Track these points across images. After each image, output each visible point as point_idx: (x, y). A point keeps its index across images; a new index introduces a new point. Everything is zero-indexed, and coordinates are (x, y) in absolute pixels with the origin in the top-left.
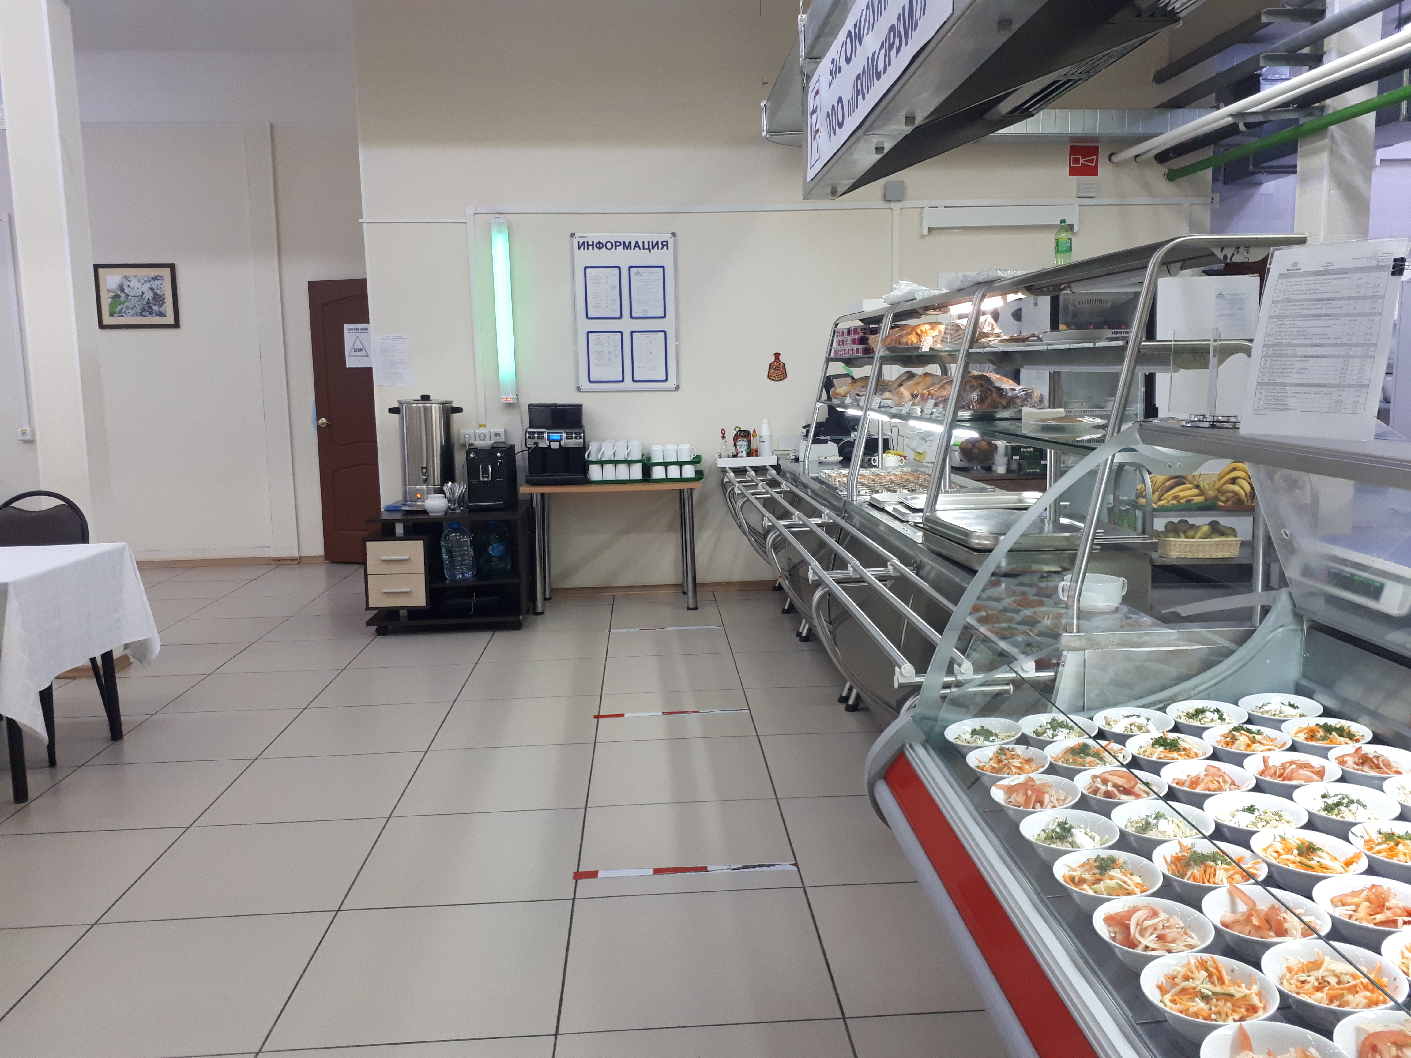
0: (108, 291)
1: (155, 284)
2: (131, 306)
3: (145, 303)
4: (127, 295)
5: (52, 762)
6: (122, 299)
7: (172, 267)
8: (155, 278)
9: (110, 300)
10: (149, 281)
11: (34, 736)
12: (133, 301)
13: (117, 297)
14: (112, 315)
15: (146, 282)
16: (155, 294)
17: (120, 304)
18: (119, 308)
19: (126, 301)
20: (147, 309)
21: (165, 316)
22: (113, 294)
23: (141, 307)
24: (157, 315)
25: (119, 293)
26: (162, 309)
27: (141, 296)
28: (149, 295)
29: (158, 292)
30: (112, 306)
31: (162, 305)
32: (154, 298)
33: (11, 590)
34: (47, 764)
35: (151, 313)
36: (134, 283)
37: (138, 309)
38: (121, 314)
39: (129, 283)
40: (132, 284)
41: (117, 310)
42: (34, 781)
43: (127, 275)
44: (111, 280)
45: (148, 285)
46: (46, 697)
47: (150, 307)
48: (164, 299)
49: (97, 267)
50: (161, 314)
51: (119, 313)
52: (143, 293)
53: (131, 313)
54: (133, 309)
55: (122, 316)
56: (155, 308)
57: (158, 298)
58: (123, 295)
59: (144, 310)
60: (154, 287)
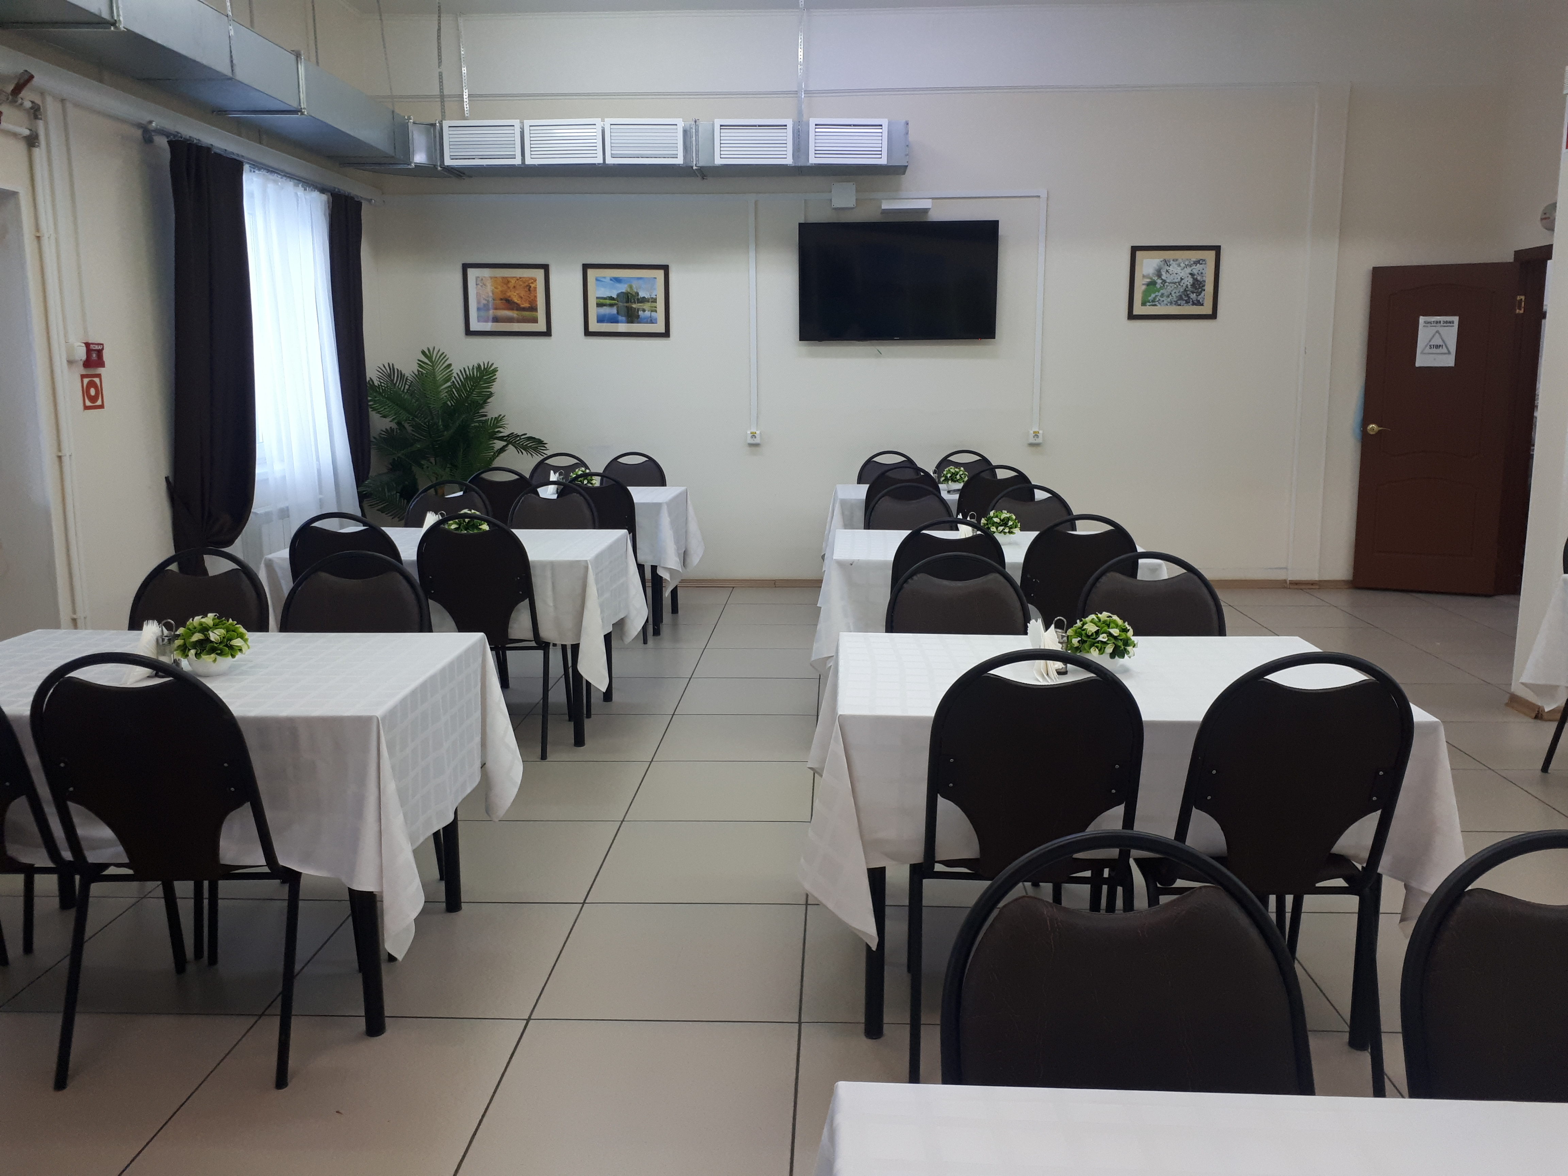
0: (1144, 276)
1: (1196, 269)
2: (1166, 294)
3: (1182, 290)
4: (1164, 281)
6: (1158, 286)
7: (1217, 249)
8: (1197, 262)
9: (1144, 287)
10: (1190, 266)
12: (1169, 289)
13: (1152, 284)
14: (1144, 304)
15: (1186, 266)
16: (1196, 280)
17: (1154, 292)
18: (1153, 296)
19: (1161, 288)
20: (1185, 298)
21: (1202, 305)
22: (1148, 280)
23: (1178, 294)
24: (1194, 304)
25: (1156, 279)
26: (1200, 298)
27: (1179, 283)
28: (1189, 281)
29: (1199, 278)
30: (1146, 293)
31: (1200, 293)
32: (1193, 285)
35: (1187, 302)
36: (1174, 268)
37: (1174, 297)
38: (1154, 303)
39: (1167, 268)
40: (1171, 268)
41: (1150, 298)
43: (1167, 258)
44: (1148, 265)
45: (1188, 270)
47: (1188, 296)
48: (1204, 286)
49: (1134, 250)
50: (1199, 303)
51: (1153, 301)
52: (1182, 279)
53: (1165, 302)
54: (1168, 297)
55: (1155, 305)
56: (1193, 296)
57: (1198, 285)
58: (1159, 281)
59: (1180, 298)
60: (1195, 272)
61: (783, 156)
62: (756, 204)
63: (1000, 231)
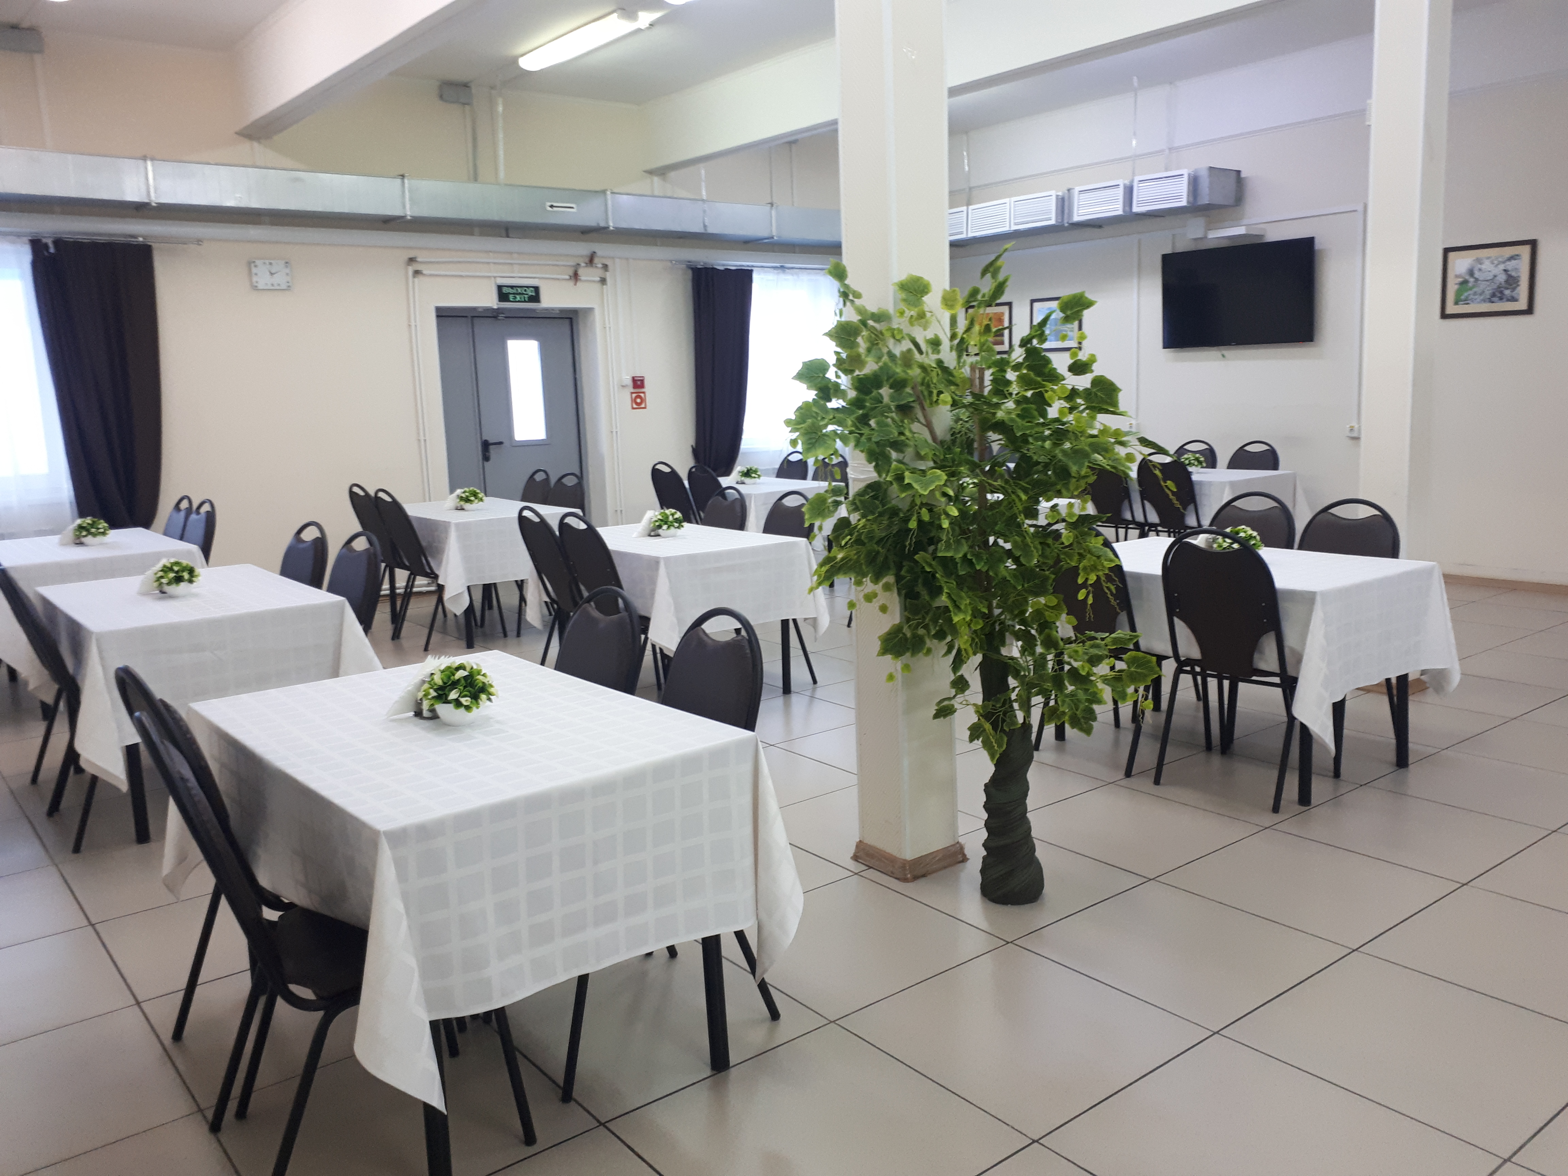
0: (1457, 276)
1: (1511, 265)
2: (1479, 292)
3: (1495, 287)
4: (1477, 280)
5: (1337, 774)
6: (1470, 285)
7: (1533, 244)
8: (1512, 258)
9: (1456, 287)
10: (1504, 262)
12: (1482, 286)
13: (1465, 282)
14: (1456, 303)
15: (1500, 263)
16: (1510, 276)
17: (1467, 290)
18: (1466, 294)
19: (1474, 287)
20: (1498, 294)
21: (1517, 301)
22: (1461, 280)
23: (1491, 291)
24: (1508, 300)
25: (1467, 277)
26: (1514, 294)
27: (1493, 280)
28: (1502, 278)
29: (1514, 274)
30: (1458, 293)
31: (1515, 289)
32: (1506, 281)
33: (1318, 599)
34: (1332, 774)
35: (1501, 299)
36: (1487, 265)
37: (1488, 293)
38: (1466, 302)
39: (1479, 266)
40: (1483, 267)
41: (1463, 297)
42: (1319, 787)
43: (1480, 256)
44: (1460, 264)
45: (1502, 267)
47: (1501, 292)
48: (1518, 281)
49: (1447, 251)
50: (1513, 299)
51: (1466, 300)
52: (1495, 276)
53: (1478, 300)
54: (1481, 295)
55: (1468, 304)
56: (1507, 292)
57: (1512, 281)
58: (1472, 280)
59: (1494, 295)
60: (1509, 268)
61: (1117, 209)
62: (1139, 242)
63: (1318, 245)
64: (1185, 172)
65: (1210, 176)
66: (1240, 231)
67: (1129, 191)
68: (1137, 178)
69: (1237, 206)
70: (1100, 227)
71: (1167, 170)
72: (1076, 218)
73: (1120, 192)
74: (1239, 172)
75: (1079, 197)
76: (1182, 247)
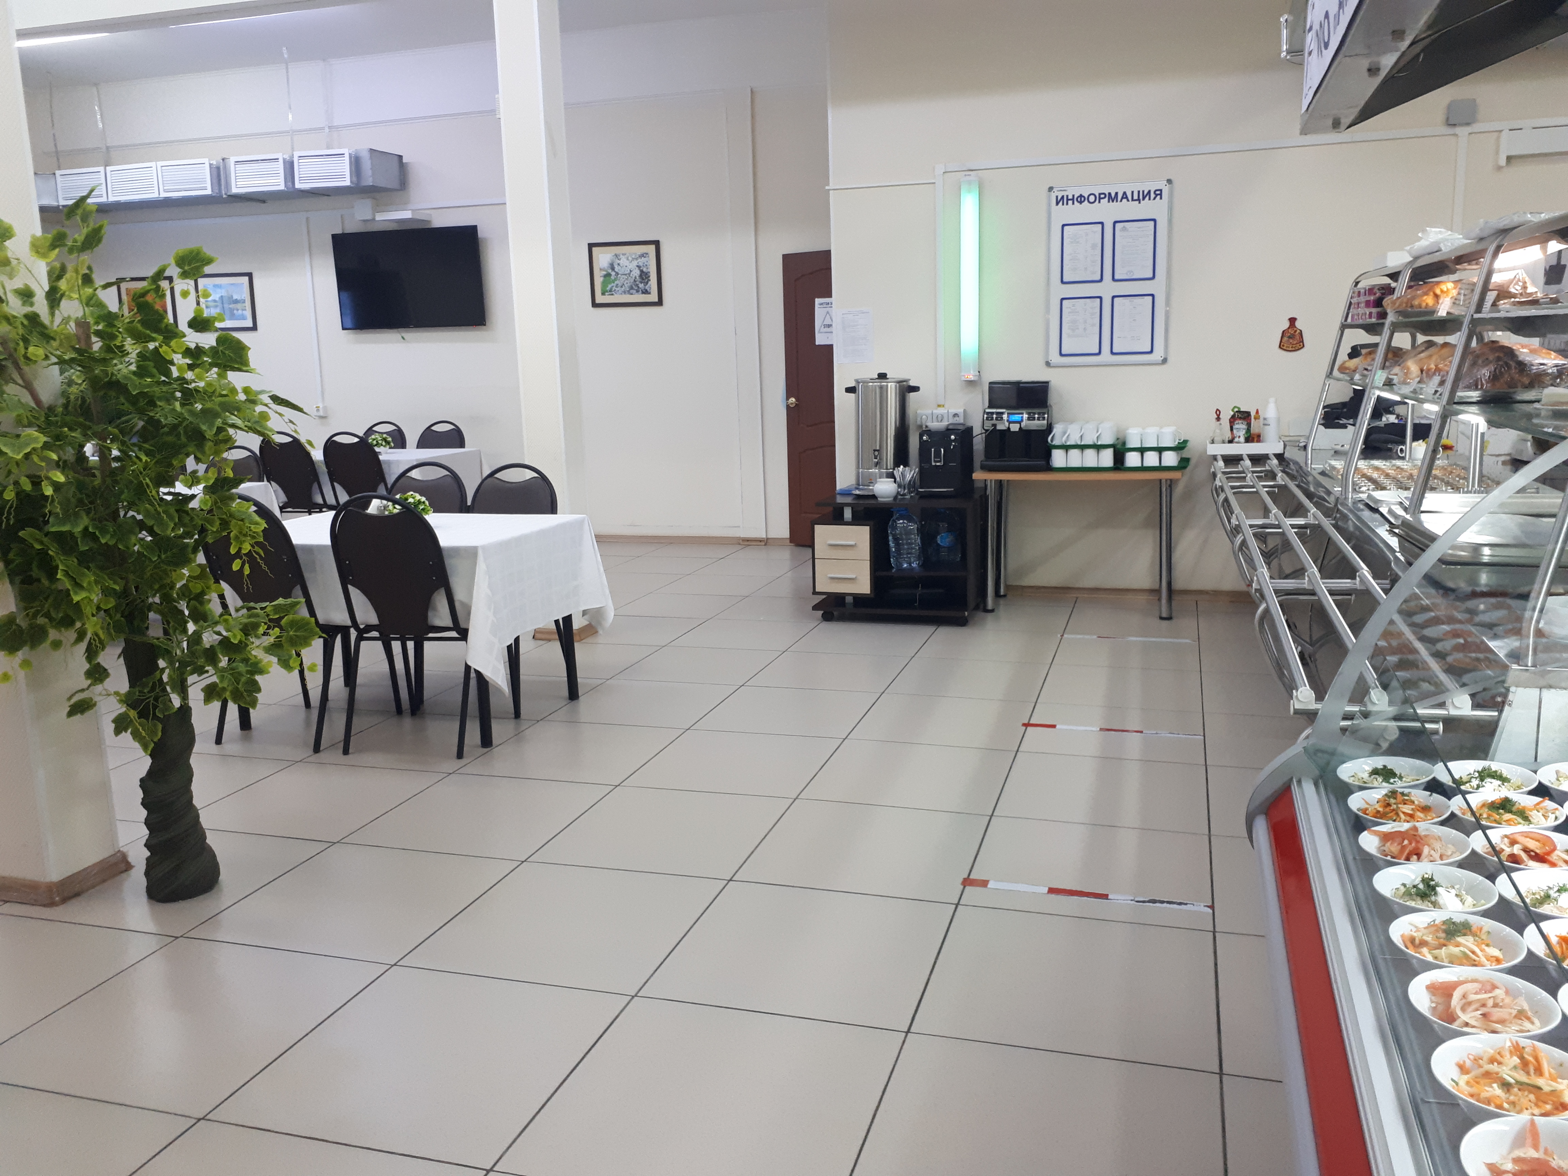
0: (601, 270)
1: (641, 261)
2: (620, 284)
3: (632, 281)
4: (617, 274)
5: (517, 714)
6: (613, 278)
7: (657, 243)
9: (602, 279)
10: (637, 259)
11: (499, 690)
12: (622, 279)
13: (608, 275)
14: (603, 294)
15: (634, 259)
16: (642, 271)
17: (610, 283)
18: (610, 286)
19: (615, 279)
20: (634, 287)
21: (650, 293)
22: (605, 273)
23: (629, 284)
24: (643, 293)
25: (610, 271)
26: (647, 287)
27: (629, 274)
28: (636, 273)
29: (645, 270)
30: (604, 284)
31: (647, 283)
32: (641, 276)
33: (480, 553)
34: (514, 716)
35: (637, 291)
36: (623, 261)
37: (626, 287)
38: (611, 293)
39: (619, 262)
40: (621, 262)
41: (608, 289)
42: (498, 729)
43: (617, 253)
44: (603, 258)
45: (635, 263)
46: (513, 654)
47: (637, 285)
48: (649, 277)
49: (591, 246)
50: (646, 292)
51: (610, 291)
52: (631, 271)
53: (620, 292)
54: (622, 287)
55: (612, 295)
56: (641, 286)
57: (644, 276)
58: (613, 273)
59: (631, 288)
60: (641, 264)
61: (278, 184)
62: (307, 219)
63: (481, 234)
64: (346, 151)
65: (371, 158)
66: (406, 215)
67: (289, 167)
68: (296, 154)
69: (401, 190)
70: (264, 202)
71: (328, 148)
72: (235, 190)
73: (280, 167)
74: (400, 157)
75: (235, 168)
76: (352, 227)
